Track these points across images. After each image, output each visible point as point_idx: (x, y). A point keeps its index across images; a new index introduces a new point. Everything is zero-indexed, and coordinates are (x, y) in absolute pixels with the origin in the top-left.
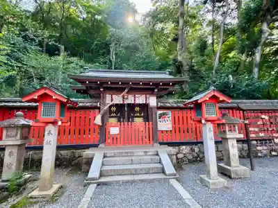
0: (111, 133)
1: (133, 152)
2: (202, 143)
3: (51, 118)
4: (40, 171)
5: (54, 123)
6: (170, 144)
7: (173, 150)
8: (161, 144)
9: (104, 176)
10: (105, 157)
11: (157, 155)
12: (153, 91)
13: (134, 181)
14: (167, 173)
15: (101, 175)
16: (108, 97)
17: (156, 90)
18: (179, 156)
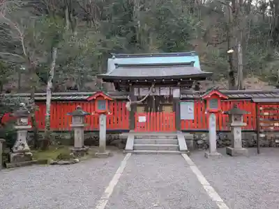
0: (140, 121)
1: (157, 136)
2: (208, 132)
5: (105, 113)
6: (192, 132)
7: (190, 135)
8: (183, 131)
9: (136, 150)
10: (135, 138)
11: (177, 138)
12: (177, 84)
13: (157, 153)
14: (181, 149)
15: (134, 149)
16: (136, 90)
17: (179, 83)
18: (199, 142)
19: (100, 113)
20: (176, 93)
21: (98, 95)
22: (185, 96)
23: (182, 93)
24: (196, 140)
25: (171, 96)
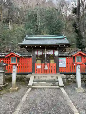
0: (37, 68)
1: (46, 77)
3: (15, 63)
4: (12, 81)
5: (16, 65)
6: (65, 74)
7: (65, 76)
8: (60, 73)
9: (34, 85)
10: (35, 78)
11: (57, 78)
12: (57, 49)
13: (46, 88)
15: (33, 85)
17: (58, 48)
18: (69, 79)
19: (13, 65)
20: (57, 53)
21: (11, 54)
22: (61, 55)
23: (59, 53)
24: (67, 78)
25: (54, 55)
